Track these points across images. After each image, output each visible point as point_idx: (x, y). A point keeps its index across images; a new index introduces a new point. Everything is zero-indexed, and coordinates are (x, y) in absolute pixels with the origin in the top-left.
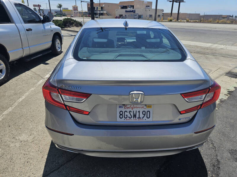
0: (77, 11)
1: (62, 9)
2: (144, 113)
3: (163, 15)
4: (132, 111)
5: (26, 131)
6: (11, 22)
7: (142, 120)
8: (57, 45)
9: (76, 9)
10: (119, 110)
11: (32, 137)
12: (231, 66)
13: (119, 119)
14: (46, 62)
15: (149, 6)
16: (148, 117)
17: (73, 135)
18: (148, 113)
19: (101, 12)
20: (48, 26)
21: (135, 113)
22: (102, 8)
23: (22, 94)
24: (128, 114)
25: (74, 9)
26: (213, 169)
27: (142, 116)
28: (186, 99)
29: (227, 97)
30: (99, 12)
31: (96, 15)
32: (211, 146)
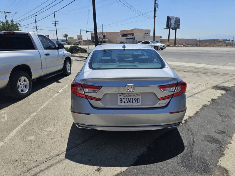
0: (82, 40)
1: (67, 38)
2: (135, 99)
3: (161, 41)
4: (128, 98)
5: (51, 126)
6: (34, 49)
7: (134, 105)
8: (67, 67)
9: (81, 38)
10: (119, 97)
11: (55, 129)
12: (219, 81)
13: (119, 104)
14: (59, 81)
15: (147, 34)
16: (138, 102)
17: (90, 114)
18: (138, 99)
19: (104, 40)
20: (61, 51)
21: (129, 99)
22: (104, 36)
23: (42, 103)
24: (125, 100)
25: (79, 38)
26: (189, 146)
27: (134, 101)
28: (161, 89)
29: (210, 103)
30: (102, 40)
31: (99, 43)
32: (190, 133)
